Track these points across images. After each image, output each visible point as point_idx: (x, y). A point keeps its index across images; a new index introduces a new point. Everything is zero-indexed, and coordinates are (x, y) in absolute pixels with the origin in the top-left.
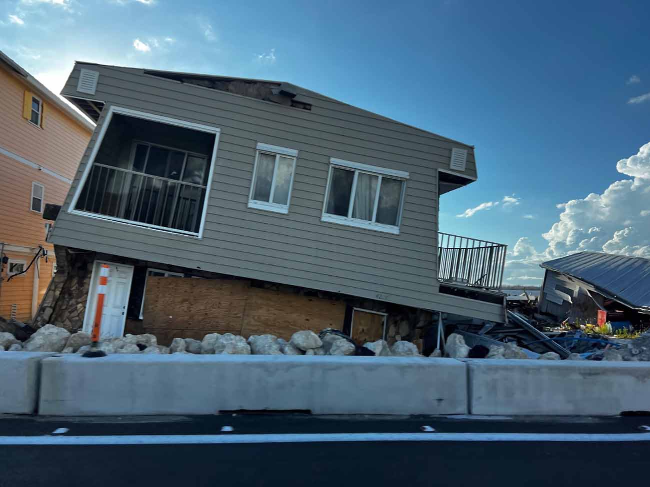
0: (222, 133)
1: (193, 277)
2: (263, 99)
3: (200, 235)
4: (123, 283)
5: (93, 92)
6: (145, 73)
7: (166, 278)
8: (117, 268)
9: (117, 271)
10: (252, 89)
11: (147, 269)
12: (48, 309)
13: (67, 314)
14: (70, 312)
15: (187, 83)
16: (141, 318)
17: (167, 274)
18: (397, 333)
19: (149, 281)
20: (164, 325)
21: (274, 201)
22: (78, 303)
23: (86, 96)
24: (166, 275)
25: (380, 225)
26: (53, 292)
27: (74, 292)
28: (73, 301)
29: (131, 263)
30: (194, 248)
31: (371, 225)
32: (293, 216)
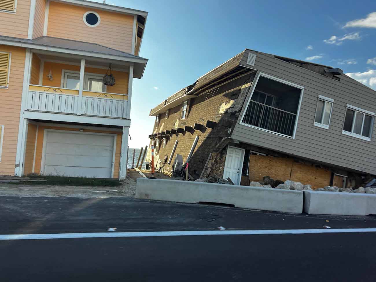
0: (305, 89)
1: (270, 156)
2: (321, 74)
3: (294, 138)
4: (238, 158)
5: (253, 65)
6: (275, 57)
7: (258, 156)
8: (235, 150)
9: (235, 151)
10: (317, 69)
11: (250, 151)
12: (209, 169)
13: (215, 171)
14: (217, 171)
15: (291, 63)
16: (247, 175)
18: (351, 185)
19: (251, 157)
20: (258, 178)
21: (323, 123)
22: (220, 166)
23: (249, 66)
24: (258, 155)
25: (364, 137)
26: (211, 161)
27: (218, 161)
28: (218, 166)
29: (244, 148)
30: (291, 144)
31: (361, 137)
32: (331, 131)
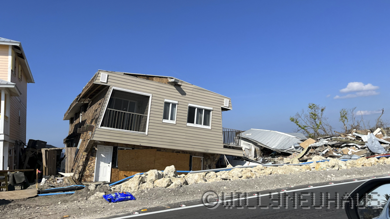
0: (152, 96)
2: (165, 83)
3: (146, 133)
4: (108, 154)
5: (106, 82)
6: (124, 74)
7: (125, 150)
9: (105, 149)
11: (117, 147)
14: (89, 167)
15: (139, 77)
16: (116, 167)
17: (125, 148)
19: (119, 152)
20: (126, 169)
21: (170, 120)
22: (91, 163)
23: (102, 83)
25: (205, 126)
26: (82, 159)
27: (90, 159)
28: (89, 163)
29: (112, 145)
30: (145, 138)
31: (202, 126)
32: (177, 125)
